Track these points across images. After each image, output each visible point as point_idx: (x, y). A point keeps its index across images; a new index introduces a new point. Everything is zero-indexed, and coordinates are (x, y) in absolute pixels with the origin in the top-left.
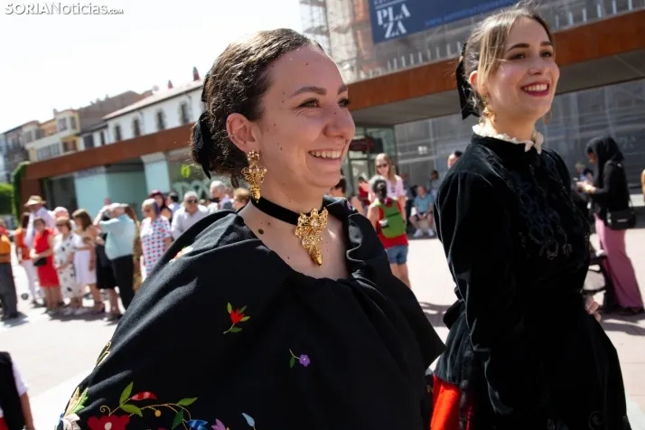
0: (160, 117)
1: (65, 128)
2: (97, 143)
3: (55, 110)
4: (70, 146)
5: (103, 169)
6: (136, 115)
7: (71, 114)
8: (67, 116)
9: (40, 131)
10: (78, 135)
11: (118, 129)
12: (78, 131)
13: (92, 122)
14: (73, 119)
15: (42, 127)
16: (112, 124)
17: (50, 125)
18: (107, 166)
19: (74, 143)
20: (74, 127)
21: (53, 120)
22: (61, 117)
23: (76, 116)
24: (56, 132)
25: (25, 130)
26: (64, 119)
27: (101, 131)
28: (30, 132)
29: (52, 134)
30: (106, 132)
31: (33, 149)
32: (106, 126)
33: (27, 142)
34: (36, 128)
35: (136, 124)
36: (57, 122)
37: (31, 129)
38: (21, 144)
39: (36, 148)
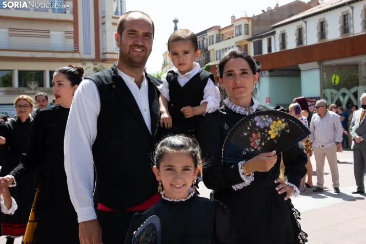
0: (322, 25)
1: (240, 34)
2: (265, 48)
6: (301, 23)
7: (246, 22)
8: (243, 23)
9: (221, 35)
10: (249, 40)
11: (283, 36)
12: (250, 36)
13: (262, 28)
14: (247, 25)
15: (222, 33)
16: (278, 31)
17: (228, 30)
19: (246, 46)
20: (247, 33)
21: (232, 25)
22: (236, 24)
23: (250, 23)
24: (233, 37)
25: (209, 34)
26: (240, 26)
27: (269, 37)
28: (213, 36)
29: (229, 38)
30: (273, 38)
31: (213, 50)
32: (274, 33)
33: (210, 45)
34: (217, 32)
35: (300, 31)
36: (233, 29)
37: (214, 33)
38: (205, 46)
39: (215, 50)
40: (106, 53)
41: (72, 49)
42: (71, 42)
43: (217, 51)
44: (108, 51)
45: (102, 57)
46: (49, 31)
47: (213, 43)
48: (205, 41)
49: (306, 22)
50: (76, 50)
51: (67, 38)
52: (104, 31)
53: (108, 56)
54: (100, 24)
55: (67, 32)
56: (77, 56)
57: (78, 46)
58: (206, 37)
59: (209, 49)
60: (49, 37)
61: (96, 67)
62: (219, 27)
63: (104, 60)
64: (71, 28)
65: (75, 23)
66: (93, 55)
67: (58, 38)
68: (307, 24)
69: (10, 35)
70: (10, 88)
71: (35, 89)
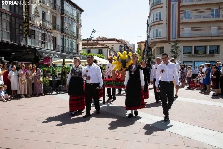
41: (222, 34)
42: (221, 31)
46: (210, 27)
51: (219, 29)
55: (219, 27)
60: (210, 30)
67: (214, 30)
69: (192, 30)
70: (190, 54)
71: (202, 55)
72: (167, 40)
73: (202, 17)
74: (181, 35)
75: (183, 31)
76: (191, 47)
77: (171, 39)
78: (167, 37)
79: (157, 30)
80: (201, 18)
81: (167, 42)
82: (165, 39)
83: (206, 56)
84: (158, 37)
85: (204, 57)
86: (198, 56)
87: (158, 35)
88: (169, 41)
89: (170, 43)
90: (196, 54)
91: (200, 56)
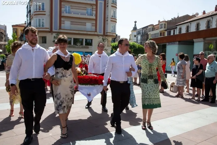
0: (198, 25)
1: (162, 28)
2: (172, 34)
3: (159, 21)
4: (162, 34)
5: (177, 43)
7: (165, 23)
8: (163, 23)
10: (166, 30)
11: (180, 29)
12: (166, 29)
13: (171, 26)
14: (165, 24)
15: (154, 27)
16: (178, 27)
17: (157, 26)
18: (179, 42)
19: (164, 32)
21: (159, 24)
22: (161, 24)
23: (167, 23)
24: (159, 29)
25: (149, 27)
26: (162, 24)
27: (174, 29)
28: (150, 28)
29: (157, 29)
30: (176, 30)
31: (150, 34)
32: (176, 28)
33: (149, 32)
34: (152, 27)
35: (188, 27)
36: (159, 25)
37: (151, 27)
38: (147, 32)
39: (151, 34)
40: (107, 33)
41: (94, 31)
42: (94, 28)
43: (151, 35)
44: (108, 32)
45: (106, 34)
46: (86, 23)
47: (150, 31)
48: (147, 31)
49: (191, 24)
50: (96, 31)
51: (92, 26)
52: (107, 24)
53: (108, 34)
54: (106, 21)
55: (92, 24)
56: (96, 33)
57: (97, 29)
58: (147, 29)
59: (148, 34)
60: (85, 25)
61: (103, 38)
62: (153, 25)
63: (107, 36)
64: (94, 22)
65: (96, 20)
66: (102, 34)
67: (89, 26)
68: (191, 25)
69: (71, 24)
70: (70, 45)
71: (79, 46)
72: (50, 31)
73: (80, 14)
74: (62, 27)
75: (64, 23)
76: (71, 38)
77: (54, 30)
78: (50, 28)
79: (39, 20)
80: (78, 14)
81: (49, 32)
82: (48, 30)
83: (82, 48)
84: (41, 27)
85: (81, 48)
86: (76, 47)
87: (41, 25)
88: (51, 31)
89: (52, 34)
90: (74, 46)
91: (77, 47)
